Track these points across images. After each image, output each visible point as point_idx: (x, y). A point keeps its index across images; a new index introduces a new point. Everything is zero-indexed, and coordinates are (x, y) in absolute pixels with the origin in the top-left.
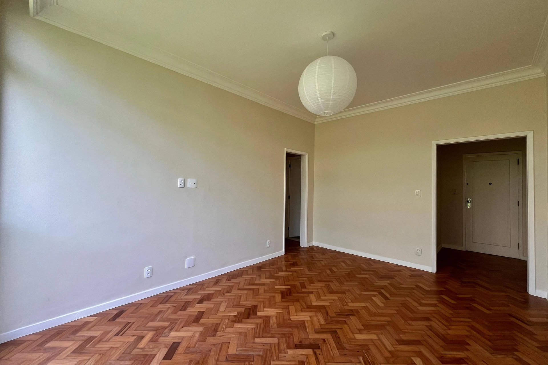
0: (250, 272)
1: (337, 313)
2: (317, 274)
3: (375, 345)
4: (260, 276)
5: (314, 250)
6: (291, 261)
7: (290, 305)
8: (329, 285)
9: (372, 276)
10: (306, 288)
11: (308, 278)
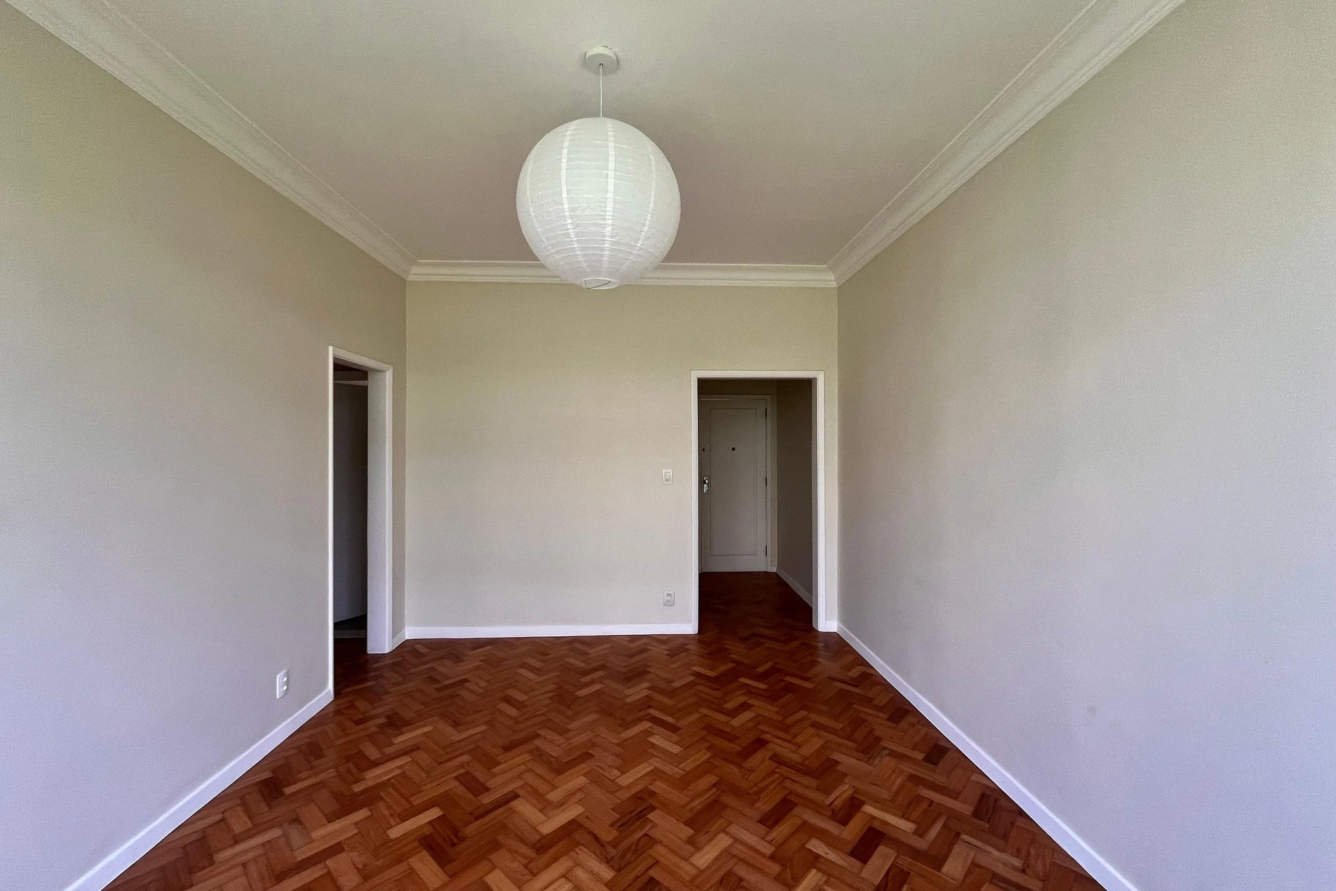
0: (239, 823)
1: (616, 822)
2: (484, 728)
3: (740, 860)
4: (297, 820)
5: (423, 655)
6: (378, 716)
7: (485, 875)
8: (538, 749)
9: (607, 682)
10: (487, 789)
11: (469, 752)
